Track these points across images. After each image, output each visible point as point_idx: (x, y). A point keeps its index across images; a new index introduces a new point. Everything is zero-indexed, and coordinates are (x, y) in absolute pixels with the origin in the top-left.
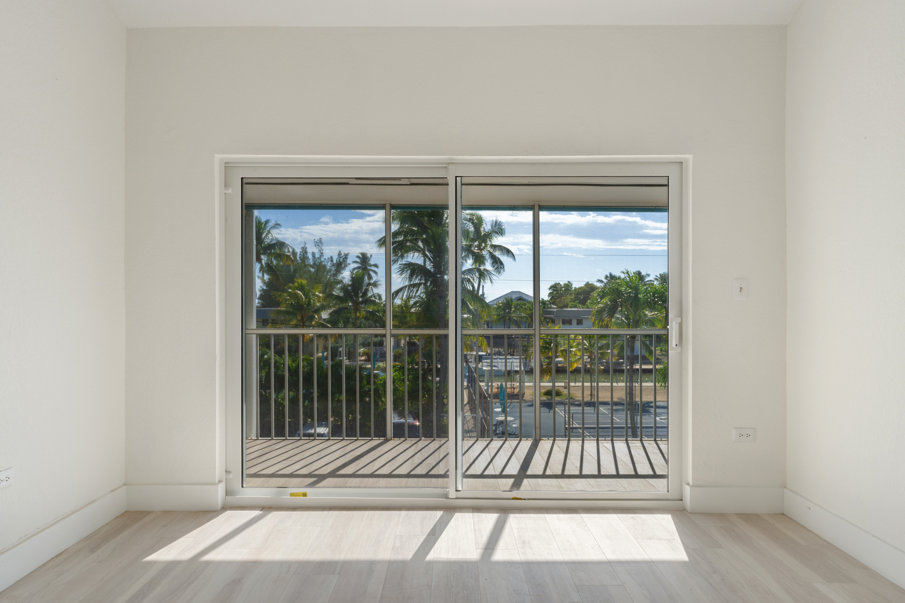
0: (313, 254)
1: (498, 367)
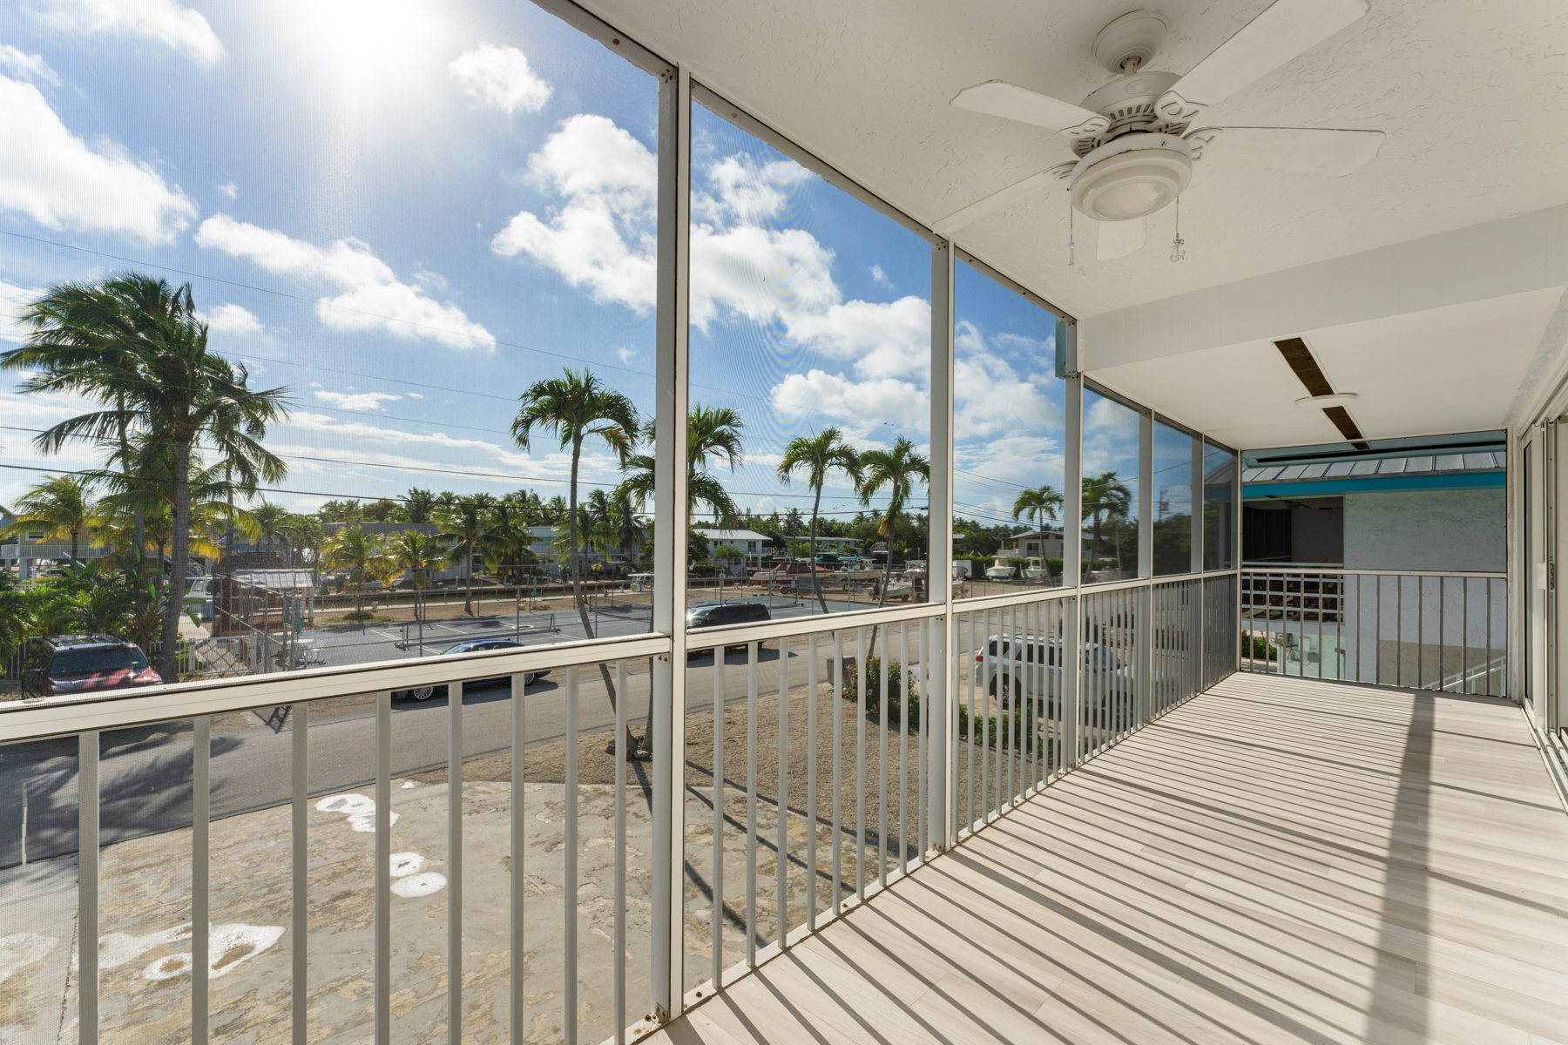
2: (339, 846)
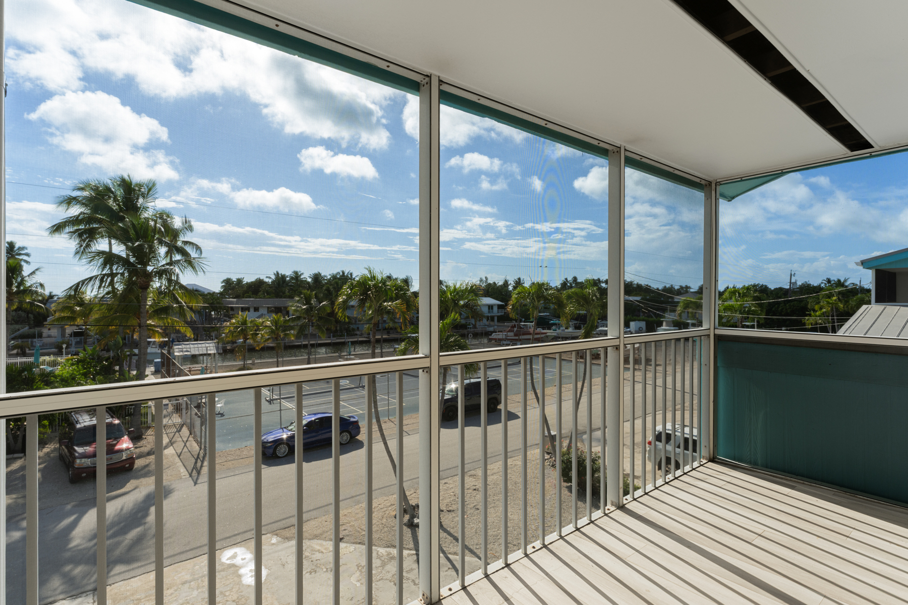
1: (191, 352)
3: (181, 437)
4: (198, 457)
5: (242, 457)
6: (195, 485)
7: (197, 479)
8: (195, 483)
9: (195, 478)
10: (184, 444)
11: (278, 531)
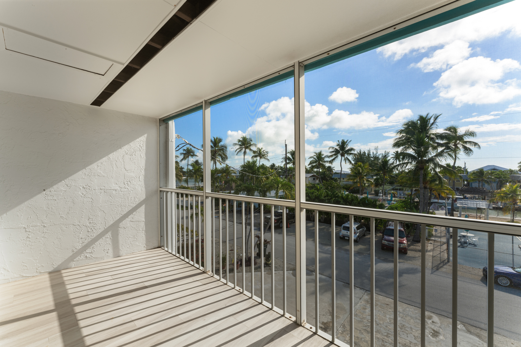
0: (373, 153)
2: (415, 335)
3: (440, 248)
4: (443, 262)
5: (471, 273)
6: (431, 274)
7: (434, 272)
8: (432, 273)
9: (434, 271)
10: (439, 253)
11: (466, 324)
